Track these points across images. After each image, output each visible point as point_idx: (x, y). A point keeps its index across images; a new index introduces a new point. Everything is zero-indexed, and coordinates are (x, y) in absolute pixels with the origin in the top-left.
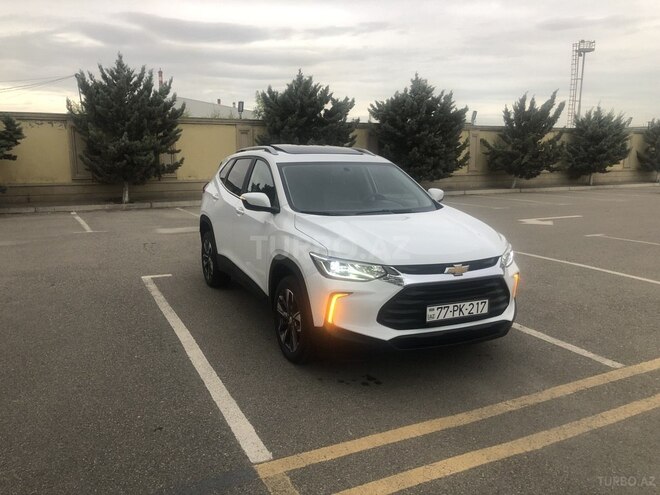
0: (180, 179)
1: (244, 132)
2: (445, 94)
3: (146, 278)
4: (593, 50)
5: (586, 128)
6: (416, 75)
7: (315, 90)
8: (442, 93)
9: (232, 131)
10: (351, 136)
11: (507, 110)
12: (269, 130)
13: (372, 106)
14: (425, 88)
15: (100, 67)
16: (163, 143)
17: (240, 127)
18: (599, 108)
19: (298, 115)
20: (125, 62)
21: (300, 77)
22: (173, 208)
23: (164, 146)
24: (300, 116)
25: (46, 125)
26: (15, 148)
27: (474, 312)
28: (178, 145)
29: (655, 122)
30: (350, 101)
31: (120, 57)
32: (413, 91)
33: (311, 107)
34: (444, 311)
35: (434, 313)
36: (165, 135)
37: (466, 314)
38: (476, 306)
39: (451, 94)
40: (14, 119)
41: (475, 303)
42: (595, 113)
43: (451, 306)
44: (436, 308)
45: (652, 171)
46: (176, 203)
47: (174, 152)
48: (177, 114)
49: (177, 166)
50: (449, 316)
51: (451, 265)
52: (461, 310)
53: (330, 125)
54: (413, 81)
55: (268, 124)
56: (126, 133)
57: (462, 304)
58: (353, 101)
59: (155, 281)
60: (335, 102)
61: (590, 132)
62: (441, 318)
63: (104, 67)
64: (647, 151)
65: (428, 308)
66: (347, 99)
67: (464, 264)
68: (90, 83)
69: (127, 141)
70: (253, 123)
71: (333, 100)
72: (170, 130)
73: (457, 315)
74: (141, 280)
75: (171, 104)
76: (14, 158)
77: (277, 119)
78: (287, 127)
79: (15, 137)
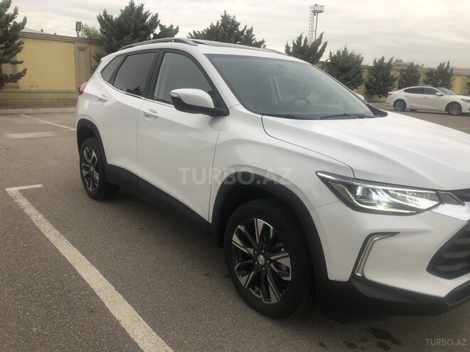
0: (22, 89)
1: (82, 49)
2: (247, 28)
3: (12, 190)
4: (323, 11)
5: (338, 62)
6: (225, 12)
7: (146, 16)
8: (245, 27)
9: (71, 47)
11: (287, 45)
13: (190, 34)
14: (233, 22)
16: (5, 54)
17: (78, 44)
18: (345, 49)
19: (133, 37)
22: (18, 114)
23: (6, 57)
28: (19, 57)
29: (377, 61)
30: (175, 27)
32: (222, 25)
33: (143, 30)
36: (7, 46)
39: (252, 29)
42: (343, 52)
45: (374, 94)
46: (20, 110)
47: (16, 63)
49: (20, 76)
54: (222, 17)
55: (104, 43)
59: (24, 193)
60: (162, 27)
61: (341, 65)
64: (371, 81)
66: (172, 26)
70: (90, 42)
71: (161, 26)
72: (12, 41)
74: (6, 194)
75: (12, 17)
77: (113, 38)
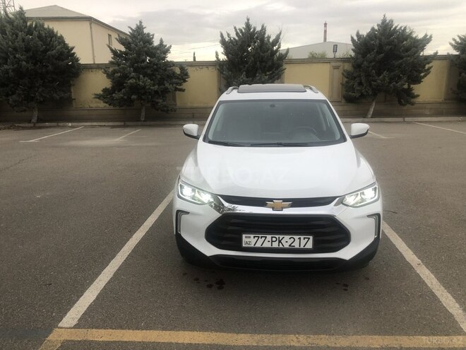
1: (337, 68)
9: (327, 67)
10: (427, 67)
12: (353, 66)
15: (235, 28)
16: (270, 79)
20: (251, 22)
21: (384, 21)
23: (271, 81)
24: (379, 53)
25: (205, 69)
26: (184, 84)
27: (296, 245)
31: (248, 20)
33: (389, 45)
34: (261, 241)
35: (249, 240)
36: (273, 73)
37: (287, 246)
38: (297, 241)
40: (184, 66)
41: (296, 237)
43: (269, 237)
44: (252, 236)
48: (283, 57)
50: (267, 245)
51: (271, 200)
52: (280, 242)
53: (405, 59)
56: (244, 73)
57: (281, 237)
58: (431, 37)
62: (258, 245)
63: (237, 28)
65: (244, 236)
67: (285, 200)
68: (227, 39)
69: (244, 78)
70: (344, 60)
73: (275, 245)
76: (183, 90)
78: (365, 63)
79: (184, 77)
